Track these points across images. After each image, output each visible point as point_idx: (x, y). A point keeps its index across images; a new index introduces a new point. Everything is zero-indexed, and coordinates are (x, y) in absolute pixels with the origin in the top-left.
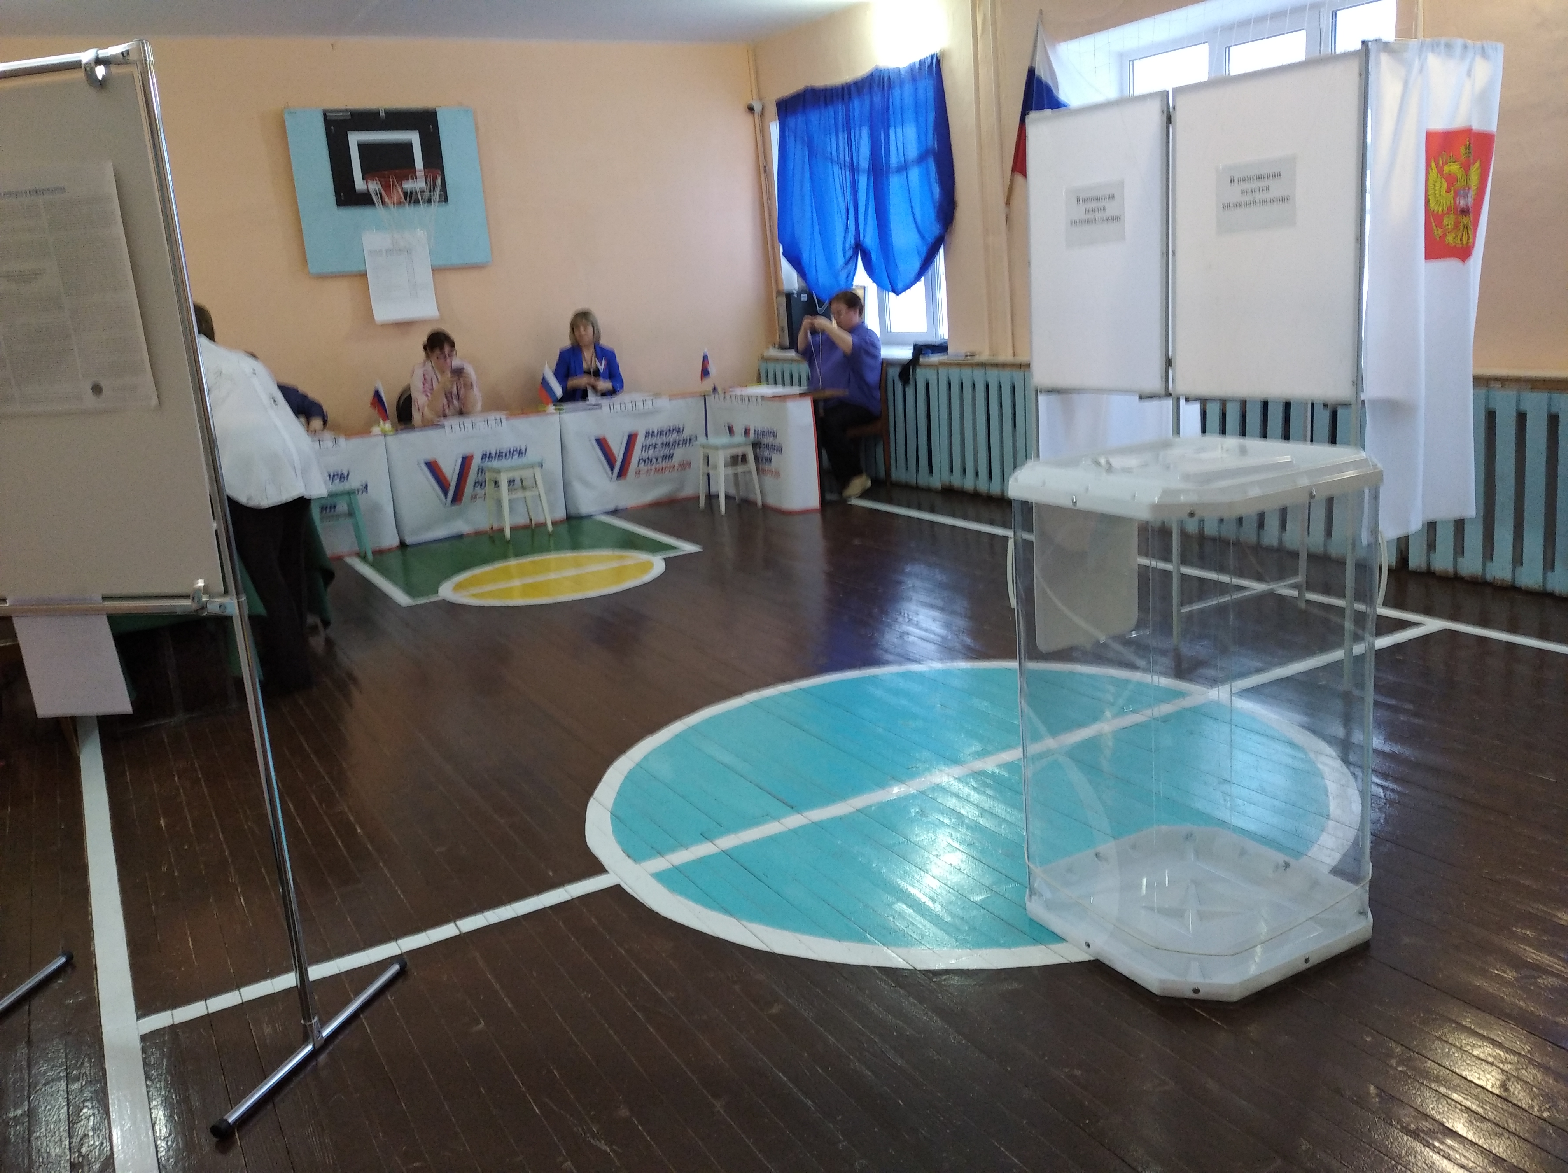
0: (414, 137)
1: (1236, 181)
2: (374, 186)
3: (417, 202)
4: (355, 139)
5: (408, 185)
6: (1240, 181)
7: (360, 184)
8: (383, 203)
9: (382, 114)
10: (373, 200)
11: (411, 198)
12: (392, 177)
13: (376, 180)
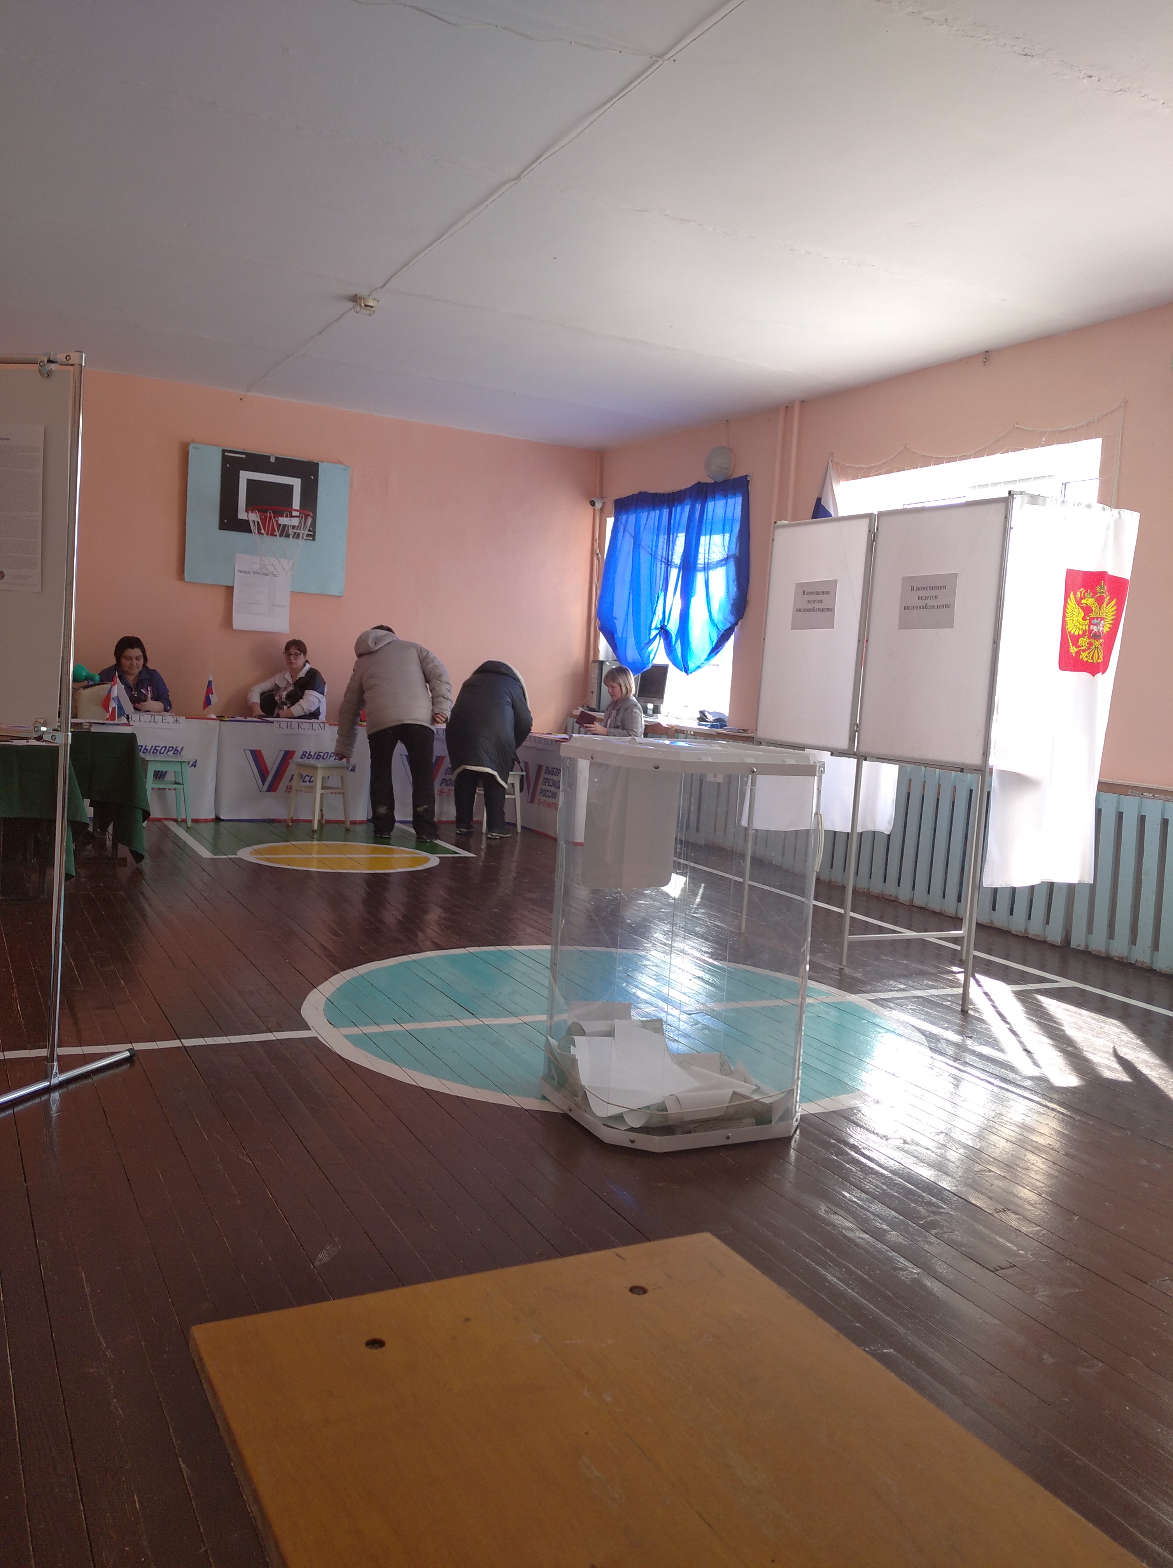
0: (296, 483)
1: (915, 588)
2: (254, 517)
3: (288, 536)
4: (245, 476)
5: (283, 521)
6: (918, 589)
7: (242, 515)
8: (259, 533)
9: (272, 460)
10: (251, 530)
11: (284, 532)
12: (270, 512)
13: (256, 513)
